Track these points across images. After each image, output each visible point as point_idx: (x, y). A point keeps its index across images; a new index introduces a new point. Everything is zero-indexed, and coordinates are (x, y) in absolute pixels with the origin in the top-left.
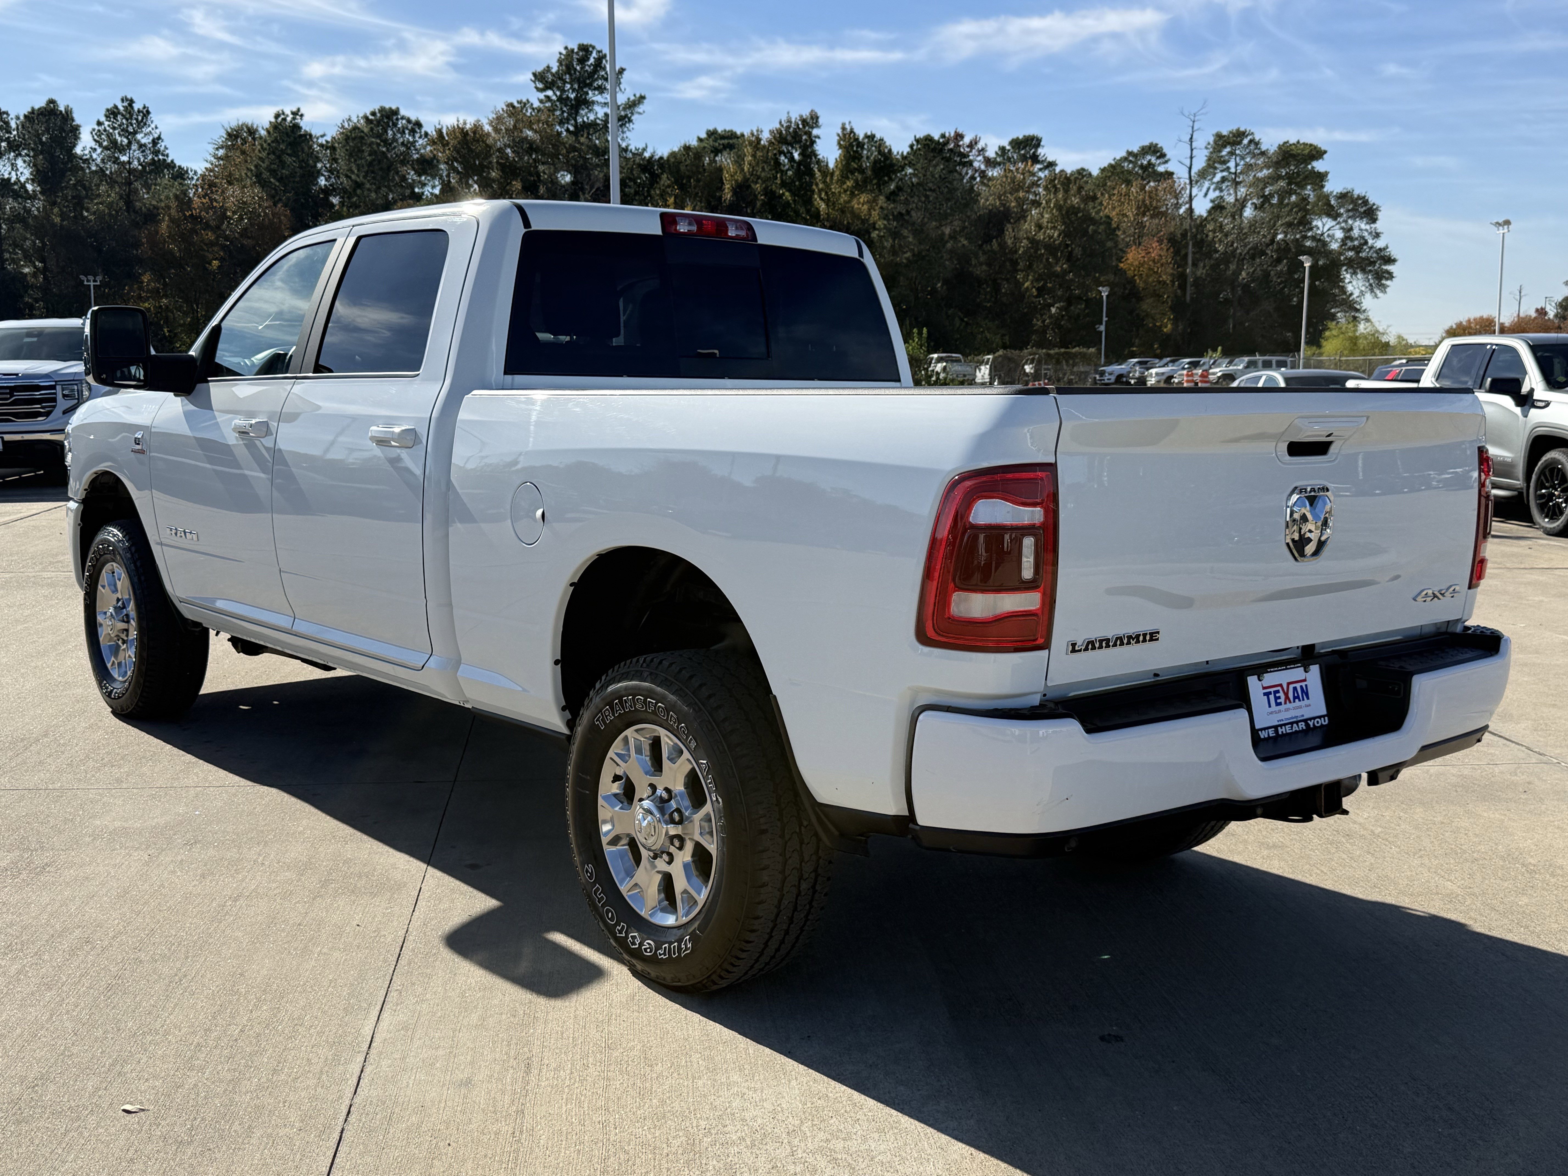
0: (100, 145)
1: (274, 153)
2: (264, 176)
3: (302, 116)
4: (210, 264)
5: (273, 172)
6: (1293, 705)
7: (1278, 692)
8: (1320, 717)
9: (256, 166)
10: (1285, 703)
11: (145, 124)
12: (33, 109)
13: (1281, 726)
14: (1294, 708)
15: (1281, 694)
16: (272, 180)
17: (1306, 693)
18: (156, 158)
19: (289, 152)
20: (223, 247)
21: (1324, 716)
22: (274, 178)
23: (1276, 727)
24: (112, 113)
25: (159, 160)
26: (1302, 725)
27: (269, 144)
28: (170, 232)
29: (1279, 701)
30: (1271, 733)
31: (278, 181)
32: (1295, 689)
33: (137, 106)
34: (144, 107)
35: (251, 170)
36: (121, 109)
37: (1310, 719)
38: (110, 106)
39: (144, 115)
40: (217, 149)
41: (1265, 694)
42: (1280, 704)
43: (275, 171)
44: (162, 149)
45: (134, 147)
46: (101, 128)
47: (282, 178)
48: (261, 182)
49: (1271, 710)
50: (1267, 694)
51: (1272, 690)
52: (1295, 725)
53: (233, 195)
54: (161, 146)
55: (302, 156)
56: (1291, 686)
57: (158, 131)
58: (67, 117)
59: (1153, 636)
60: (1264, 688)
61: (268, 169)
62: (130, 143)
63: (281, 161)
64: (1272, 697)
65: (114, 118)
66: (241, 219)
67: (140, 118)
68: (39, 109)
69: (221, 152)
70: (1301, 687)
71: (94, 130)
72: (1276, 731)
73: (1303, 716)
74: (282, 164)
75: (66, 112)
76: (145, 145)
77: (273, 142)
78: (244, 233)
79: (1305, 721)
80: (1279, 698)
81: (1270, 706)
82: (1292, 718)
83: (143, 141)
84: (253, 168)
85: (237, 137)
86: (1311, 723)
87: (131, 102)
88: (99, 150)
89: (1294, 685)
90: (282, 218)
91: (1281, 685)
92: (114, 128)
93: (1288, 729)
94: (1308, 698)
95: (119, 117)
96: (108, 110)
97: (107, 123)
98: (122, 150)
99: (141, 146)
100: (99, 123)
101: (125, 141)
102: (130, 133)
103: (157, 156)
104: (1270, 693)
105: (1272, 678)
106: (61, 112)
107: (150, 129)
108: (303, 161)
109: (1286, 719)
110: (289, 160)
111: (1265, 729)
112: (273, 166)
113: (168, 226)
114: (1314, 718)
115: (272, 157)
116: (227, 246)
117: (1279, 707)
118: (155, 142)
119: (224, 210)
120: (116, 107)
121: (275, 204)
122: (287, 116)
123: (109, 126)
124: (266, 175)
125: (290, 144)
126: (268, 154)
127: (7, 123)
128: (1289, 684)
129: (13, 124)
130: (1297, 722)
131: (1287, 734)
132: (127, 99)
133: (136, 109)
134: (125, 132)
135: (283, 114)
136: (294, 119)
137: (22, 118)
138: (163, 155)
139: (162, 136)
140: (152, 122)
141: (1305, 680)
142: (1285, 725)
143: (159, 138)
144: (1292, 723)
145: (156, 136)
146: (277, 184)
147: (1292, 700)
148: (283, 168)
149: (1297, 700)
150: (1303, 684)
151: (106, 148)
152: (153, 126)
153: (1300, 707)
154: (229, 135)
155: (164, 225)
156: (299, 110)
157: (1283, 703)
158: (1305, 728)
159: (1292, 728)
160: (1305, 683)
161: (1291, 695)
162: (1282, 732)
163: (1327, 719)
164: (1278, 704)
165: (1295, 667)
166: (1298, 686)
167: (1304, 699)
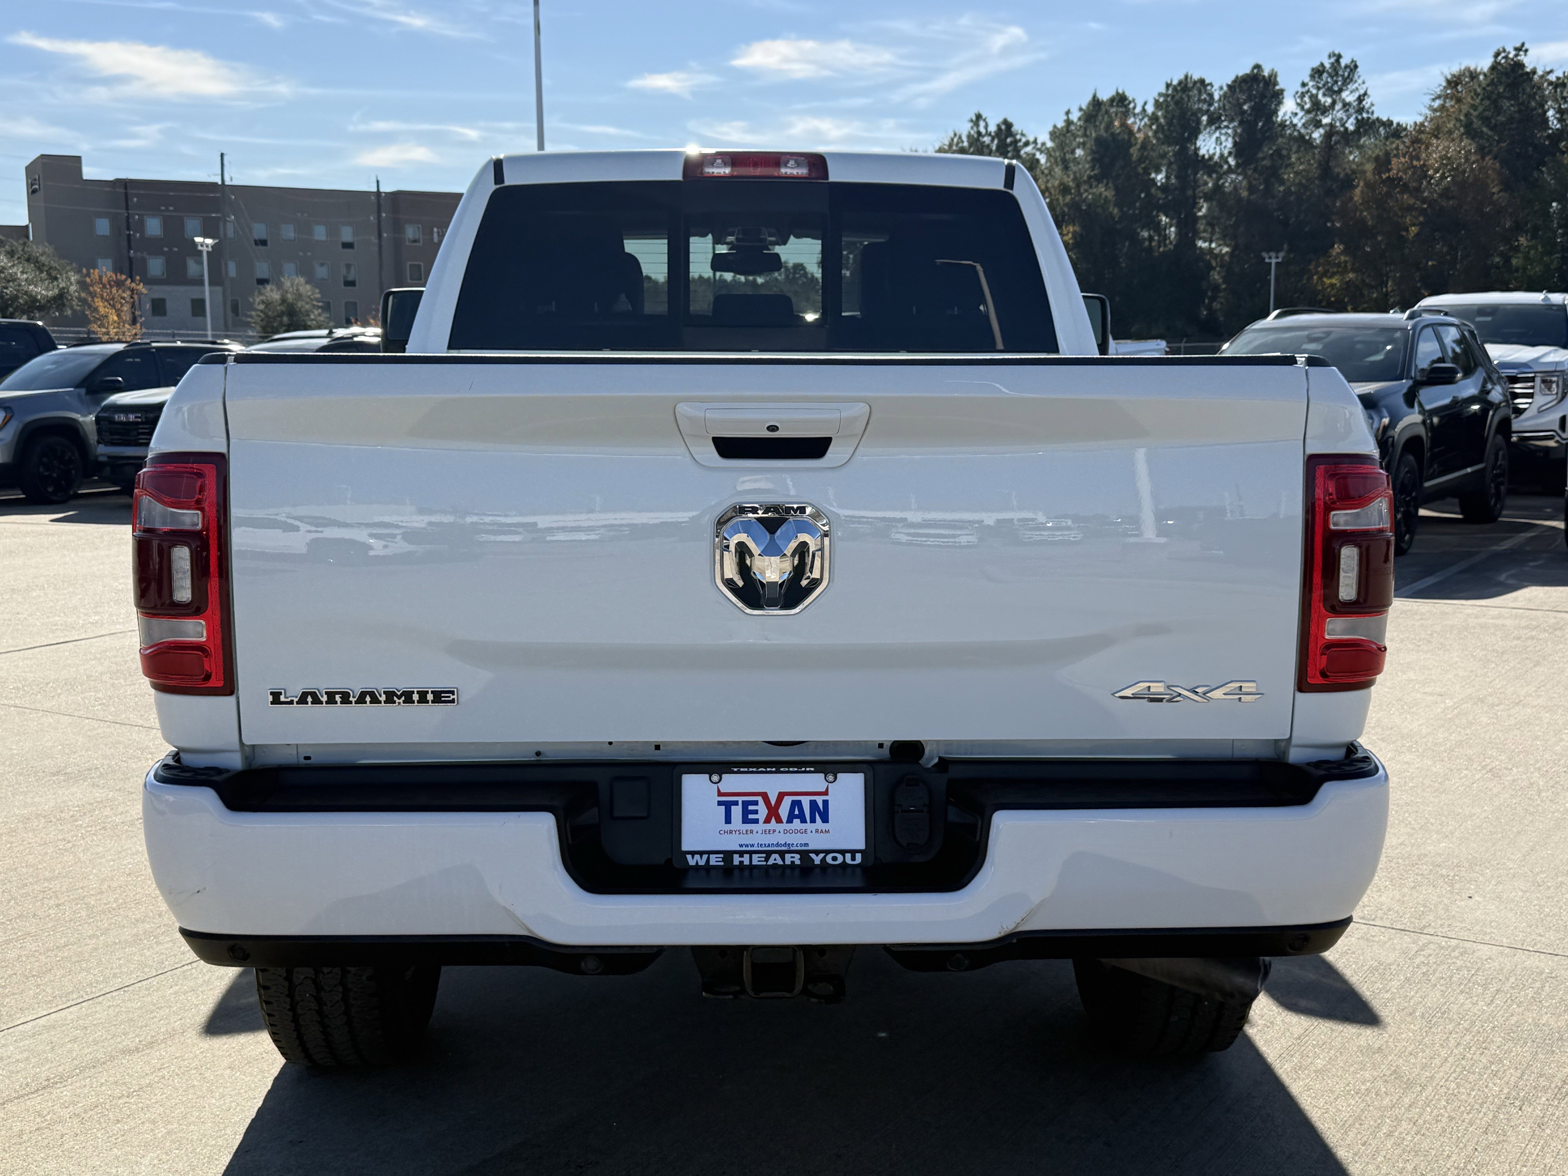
0: (1302, 108)
1: (1489, 98)
2: (1475, 126)
3: (1526, 51)
4: (1407, 230)
5: (1485, 120)
6: (785, 826)
7: (756, 803)
8: (843, 852)
9: (1466, 115)
10: (767, 821)
11: (1352, 80)
12: (1237, 77)
14: (786, 832)
15: (762, 808)
16: (1485, 129)
17: (822, 811)
18: (1360, 117)
19: (1507, 95)
20: (1423, 212)
21: (853, 852)
22: (1487, 126)
24: (1317, 72)
25: (1363, 118)
27: (1484, 89)
28: (1363, 198)
29: (751, 817)
31: (1491, 129)
32: (796, 804)
33: (1344, 62)
34: (1353, 61)
35: (1461, 121)
36: (1327, 66)
37: (817, 852)
38: (1316, 64)
39: (1351, 70)
40: (1434, 100)
41: (720, 803)
42: (755, 821)
43: (1488, 118)
44: (1367, 106)
45: (1338, 106)
46: (1305, 89)
47: (1496, 126)
48: (1470, 131)
49: (728, 828)
50: (728, 806)
51: (740, 799)
53: (1438, 150)
54: (1366, 103)
55: (1522, 98)
56: (788, 799)
57: (1364, 86)
58: (1271, 81)
60: (720, 794)
61: (1481, 117)
62: (1334, 103)
63: (1496, 107)
64: (737, 809)
65: (1319, 77)
66: (1443, 177)
67: (1346, 74)
68: (1242, 76)
69: (1437, 104)
70: (813, 802)
71: (1297, 93)
73: (806, 845)
74: (1498, 110)
75: (1270, 76)
76: (1349, 104)
77: (1488, 85)
78: (1446, 193)
80: (755, 812)
81: (728, 820)
83: (1348, 100)
84: (1462, 118)
85: (1457, 84)
87: (1339, 57)
88: (1301, 114)
89: (798, 798)
90: (1489, 172)
91: (765, 796)
92: (1319, 88)
94: (825, 820)
95: (1325, 75)
96: (1313, 69)
97: (1311, 84)
98: (1325, 110)
99: (1346, 105)
100: (1304, 85)
101: (1329, 100)
102: (1335, 92)
103: (1361, 114)
104: (734, 803)
106: (1264, 76)
107: (1356, 85)
108: (1522, 104)
110: (1506, 104)
112: (1487, 113)
113: (1362, 192)
114: (827, 852)
115: (1486, 103)
116: (1425, 209)
117: (749, 826)
118: (1360, 99)
119: (1424, 168)
120: (1322, 65)
121: (1483, 158)
122: (1509, 53)
123: (1313, 86)
124: (1477, 123)
125: (1508, 85)
126: (1482, 100)
127: (1211, 96)
128: (782, 796)
129: (1216, 97)
132: (1334, 55)
133: (1343, 65)
134: (1330, 92)
135: (1504, 51)
136: (1516, 55)
137: (1225, 88)
138: (1368, 112)
139: (1368, 92)
140: (1359, 77)
141: (826, 793)
143: (1365, 94)
144: (769, 854)
145: (1362, 92)
146: (1490, 133)
147: (784, 820)
148: (1498, 115)
149: (797, 821)
150: (820, 798)
151: (1308, 112)
152: (1360, 81)
153: (797, 831)
154: (1449, 82)
155: (1358, 191)
156: (1523, 45)
157: (761, 820)
158: (798, 862)
159: (767, 859)
160: (825, 798)
161: (784, 811)
162: (742, 862)
163: (859, 857)
164: (746, 820)
165: (810, 772)
166: (806, 801)
167: (813, 820)
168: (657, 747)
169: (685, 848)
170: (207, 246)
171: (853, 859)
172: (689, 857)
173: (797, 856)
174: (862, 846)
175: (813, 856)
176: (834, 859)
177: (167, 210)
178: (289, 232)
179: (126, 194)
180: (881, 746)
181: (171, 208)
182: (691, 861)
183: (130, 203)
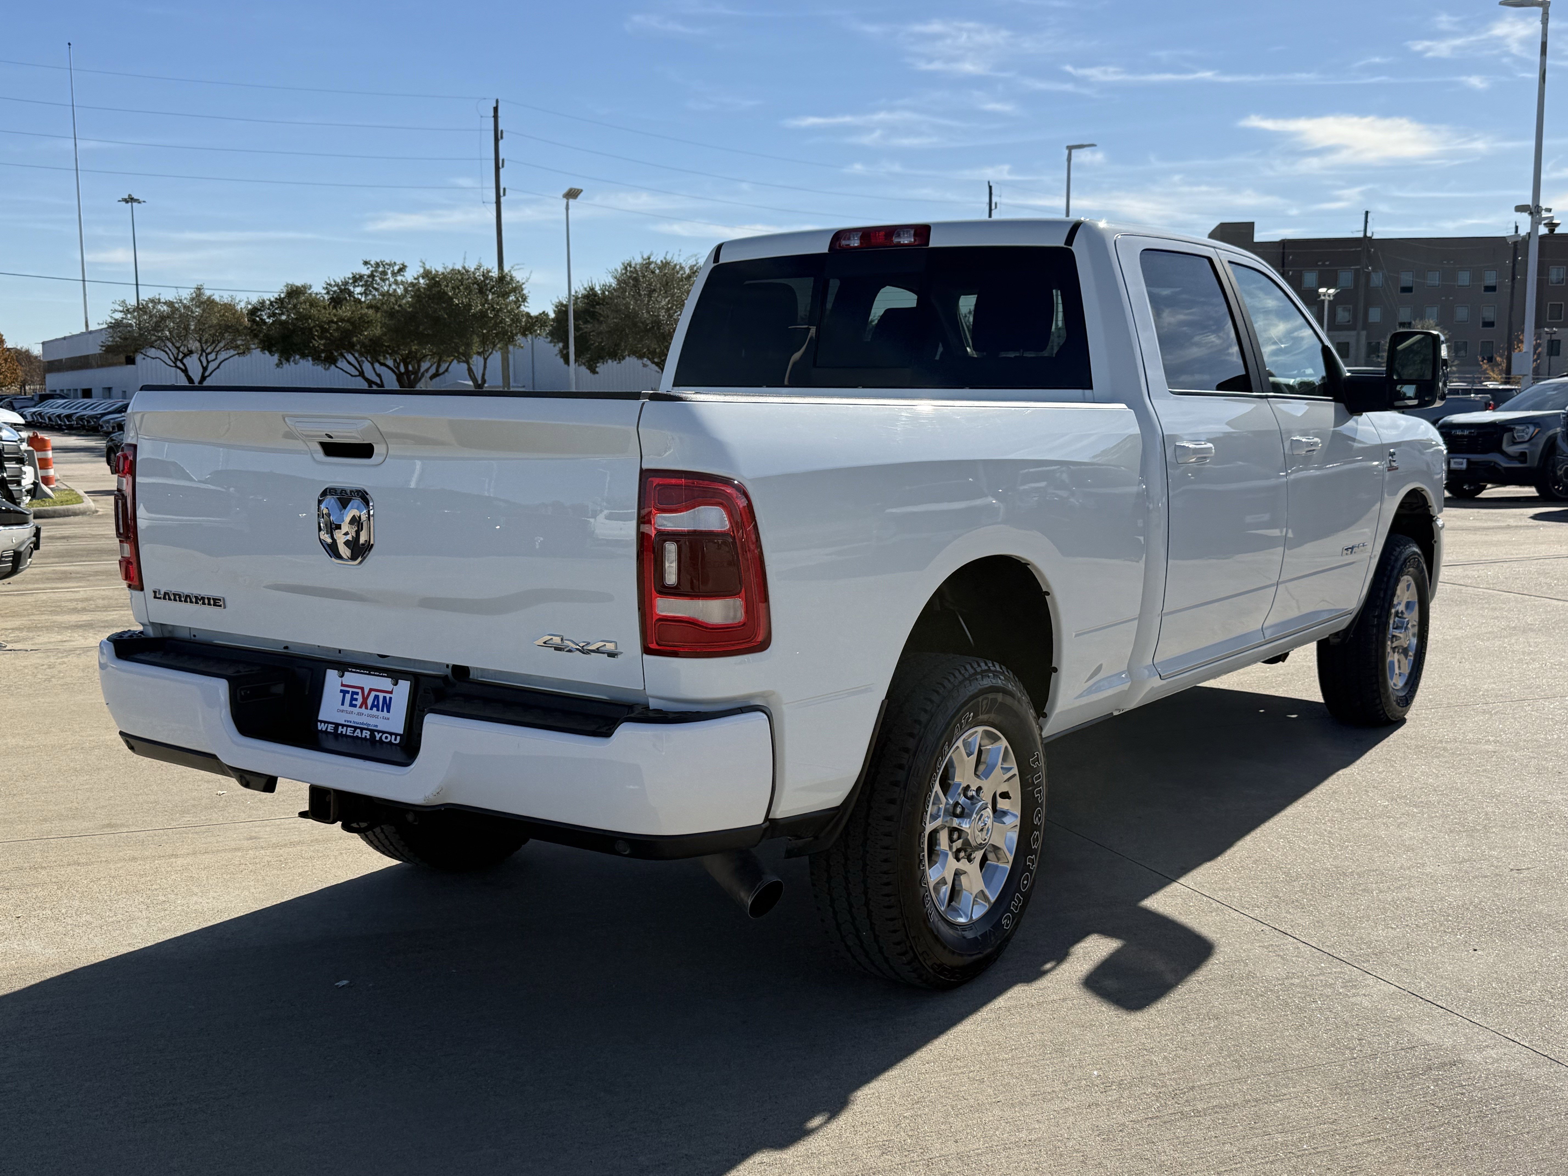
6: (369, 712)
7: (357, 694)
8: (391, 734)
10: (361, 707)
13: (343, 726)
14: (369, 716)
15: (360, 698)
17: (387, 705)
21: (396, 735)
23: (337, 725)
26: (366, 734)
29: (354, 702)
30: (330, 728)
32: (377, 697)
37: (379, 732)
41: (342, 691)
42: (355, 706)
49: (342, 708)
50: (344, 692)
51: (351, 690)
52: (358, 731)
56: (373, 694)
59: (216, 602)
60: (342, 685)
64: (348, 696)
70: (385, 698)
72: (336, 728)
73: (376, 726)
79: (372, 732)
80: (356, 700)
81: (343, 704)
82: (363, 724)
86: (378, 736)
89: (377, 693)
91: (362, 689)
93: (349, 731)
94: (388, 711)
104: (348, 692)
105: (352, 678)
109: (354, 722)
111: (325, 722)
114: (384, 732)
117: (352, 709)
128: (371, 690)
130: (362, 729)
131: (346, 736)
141: (391, 692)
142: (348, 726)
144: (356, 728)
147: (369, 707)
149: (375, 709)
150: (388, 696)
153: (373, 716)
157: (358, 706)
158: (368, 737)
159: (354, 732)
160: (391, 695)
161: (370, 702)
162: (342, 732)
163: (398, 738)
164: (352, 705)
165: (384, 676)
166: (381, 695)
167: (383, 711)
168: (340, 651)
169: (320, 718)
170: (1329, 296)
171: (395, 740)
172: (319, 723)
173: (369, 733)
174: (401, 732)
175: (376, 733)
176: (386, 738)
177: (1324, 265)
178: (1434, 279)
179: (1284, 253)
180: (448, 666)
181: (1327, 263)
182: (321, 727)
183: (1285, 261)
